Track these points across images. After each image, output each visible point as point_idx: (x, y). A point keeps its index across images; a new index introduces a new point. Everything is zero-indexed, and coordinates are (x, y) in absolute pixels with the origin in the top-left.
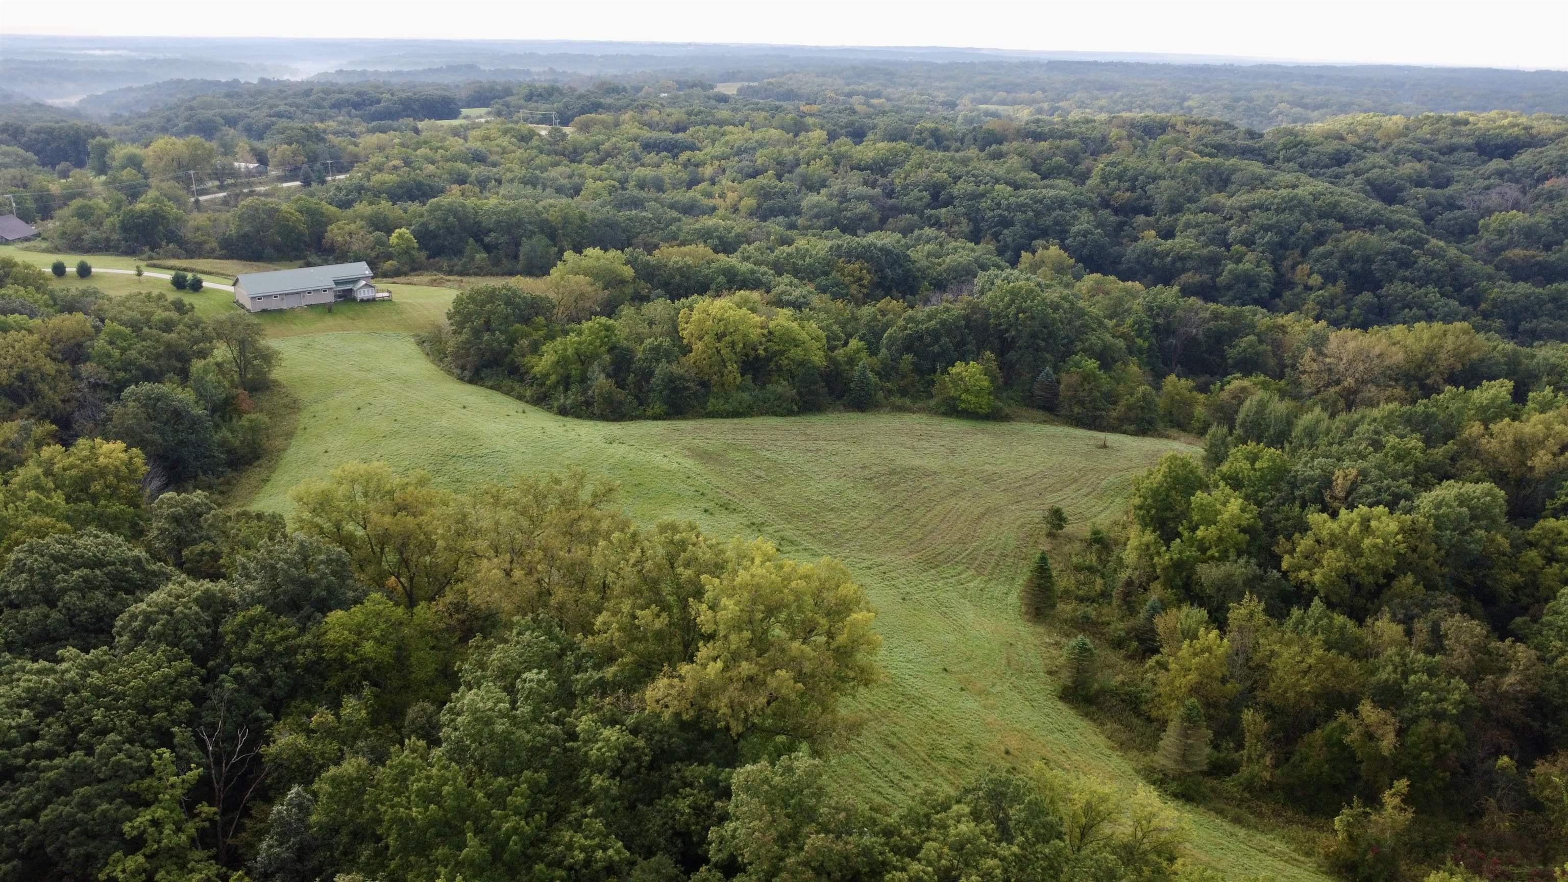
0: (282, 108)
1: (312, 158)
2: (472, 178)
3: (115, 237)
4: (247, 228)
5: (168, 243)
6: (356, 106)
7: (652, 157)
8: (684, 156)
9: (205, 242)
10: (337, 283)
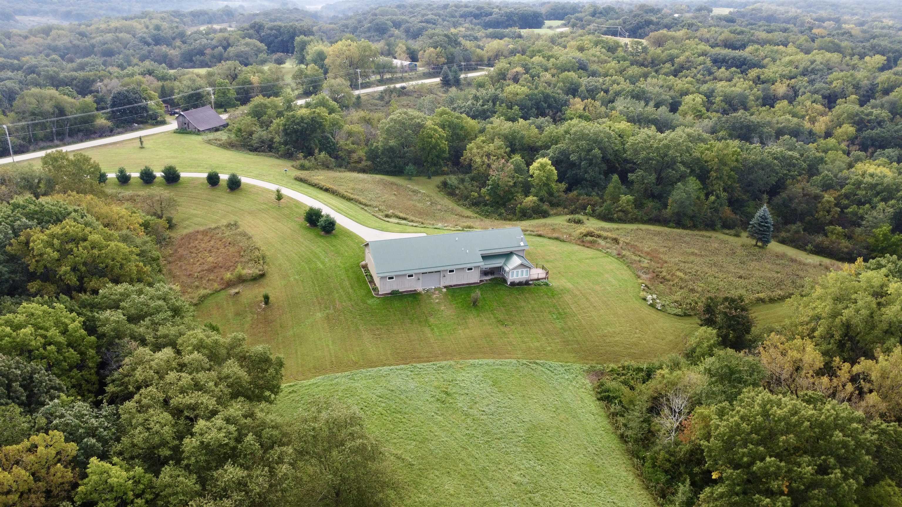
0: (430, 16)
1: (451, 60)
2: (583, 88)
3: (277, 139)
4: (392, 143)
5: (320, 151)
6: (476, 16)
7: (722, 72)
8: (753, 73)
9: (354, 152)
10: (485, 257)
